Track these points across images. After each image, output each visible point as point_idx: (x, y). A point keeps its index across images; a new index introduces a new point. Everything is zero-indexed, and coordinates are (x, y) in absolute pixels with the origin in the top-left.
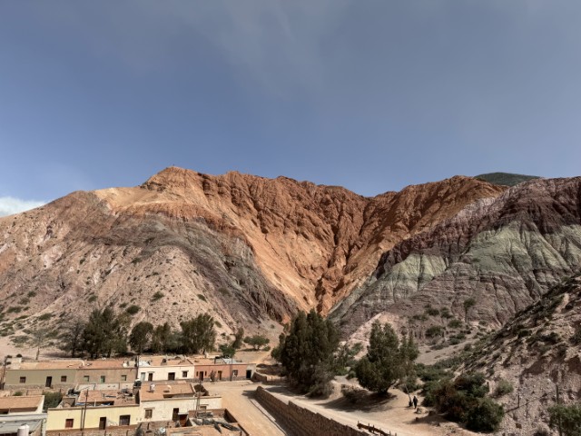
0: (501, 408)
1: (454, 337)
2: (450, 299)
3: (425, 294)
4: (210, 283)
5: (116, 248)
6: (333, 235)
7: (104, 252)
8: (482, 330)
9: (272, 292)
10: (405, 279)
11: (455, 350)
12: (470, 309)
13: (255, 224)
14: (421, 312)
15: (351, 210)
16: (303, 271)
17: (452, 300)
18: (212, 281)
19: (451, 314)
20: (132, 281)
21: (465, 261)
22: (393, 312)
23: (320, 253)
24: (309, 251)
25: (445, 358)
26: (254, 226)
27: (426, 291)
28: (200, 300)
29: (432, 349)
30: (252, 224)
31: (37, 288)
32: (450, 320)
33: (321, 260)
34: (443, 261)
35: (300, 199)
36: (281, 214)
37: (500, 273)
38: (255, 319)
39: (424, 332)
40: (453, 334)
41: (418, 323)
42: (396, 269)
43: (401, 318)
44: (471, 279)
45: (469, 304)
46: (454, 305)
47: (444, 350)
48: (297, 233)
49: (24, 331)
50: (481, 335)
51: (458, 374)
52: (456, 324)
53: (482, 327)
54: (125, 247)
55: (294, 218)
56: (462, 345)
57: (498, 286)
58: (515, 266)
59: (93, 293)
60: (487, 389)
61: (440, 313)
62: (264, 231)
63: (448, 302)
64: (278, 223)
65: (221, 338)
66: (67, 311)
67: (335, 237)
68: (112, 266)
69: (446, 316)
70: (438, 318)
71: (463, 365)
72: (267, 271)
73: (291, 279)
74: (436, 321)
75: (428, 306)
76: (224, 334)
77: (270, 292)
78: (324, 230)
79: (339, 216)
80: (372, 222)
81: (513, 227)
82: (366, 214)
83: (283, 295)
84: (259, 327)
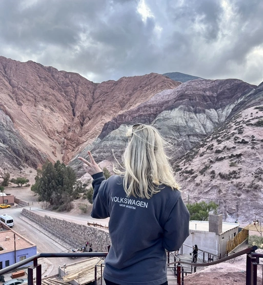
6: (72, 109)
10: (118, 139)
13: (11, 98)
15: (85, 92)
16: (51, 135)
23: (63, 122)
24: (54, 120)
26: (11, 101)
33: (64, 127)
38: (18, 167)
48: (45, 106)
55: (43, 95)
58: (179, 132)
62: (20, 104)
73: (42, 140)
77: (27, 149)
78: (65, 106)
79: (76, 96)
80: (99, 101)
81: (181, 109)
82: (95, 94)
83: (37, 151)
84: (21, 172)
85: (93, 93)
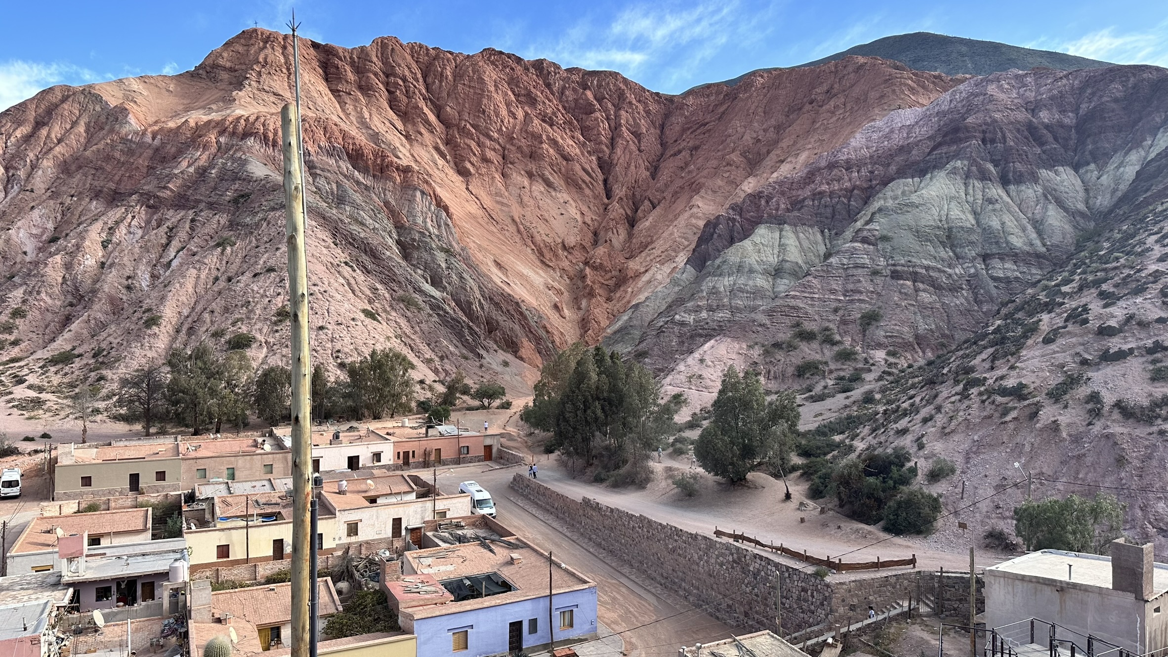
0: (936, 500)
1: (842, 378)
2: (836, 310)
3: (793, 303)
4: (379, 286)
5: (172, 216)
6: (600, 177)
7: (148, 222)
8: (890, 365)
9: (497, 299)
10: (751, 271)
11: (847, 402)
12: (872, 328)
13: (442, 155)
14: (784, 336)
15: (637, 125)
16: (548, 255)
17: (841, 313)
18: (381, 282)
19: (837, 338)
20: (222, 284)
21: (864, 240)
22: (735, 338)
23: (578, 217)
24: (555, 212)
25: (832, 417)
26: (441, 162)
27: (794, 297)
28: (368, 321)
29: (806, 399)
30: (436, 156)
31: (24, 302)
32: (836, 348)
33: (581, 230)
34: (819, 237)
35: (532, 101)
36: (496, 135)
37: (925, 262)
38: (473, 351)
39: (790, 370)
40: (842, 374)
41: (780, 355)
42: (733, 255)
43: (750, 347)
44: (875, 273)
45: (870, 319)
46: (843, 322)
47: (829, 403)
48: (530, 175)
49: (30, 387)
50: (889, 374)
51: (860, 445)
52: (846, 356)
53: (892, 360)
54: (191, 213)
55: (523, 143)
56: (857, 393)
57: (921, 286)
58: (952, 247)
59: (149, 310)
60: (914, 471)
61: (820, 337)
62: (463, 172)
63: (831, 317)
64: (490, 154)
65: (417, 388)
66: (104, 345)
67: (605, 181)
68: (172, 252)
69: (829, 341)
70: (815, 345)
71: (866, 430)
72: (479, 256)
73: (526, 271)
74: (810, 352)
75: (798, 325)
76: (422, 382)
77: (491, 299)
78: (584, 169)
79: (612, 139)
80: (680, 152)
81: (954, 171)
82: (667, 132)
83: (517, 303)
84: (481, 366)
85: (662, 127)
